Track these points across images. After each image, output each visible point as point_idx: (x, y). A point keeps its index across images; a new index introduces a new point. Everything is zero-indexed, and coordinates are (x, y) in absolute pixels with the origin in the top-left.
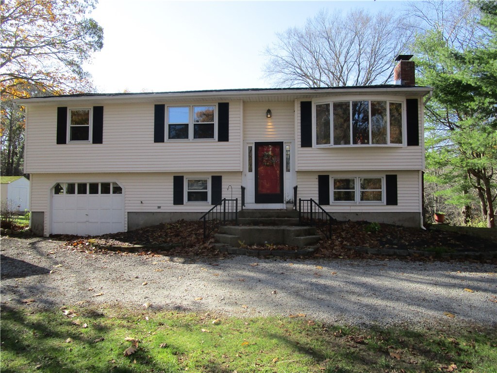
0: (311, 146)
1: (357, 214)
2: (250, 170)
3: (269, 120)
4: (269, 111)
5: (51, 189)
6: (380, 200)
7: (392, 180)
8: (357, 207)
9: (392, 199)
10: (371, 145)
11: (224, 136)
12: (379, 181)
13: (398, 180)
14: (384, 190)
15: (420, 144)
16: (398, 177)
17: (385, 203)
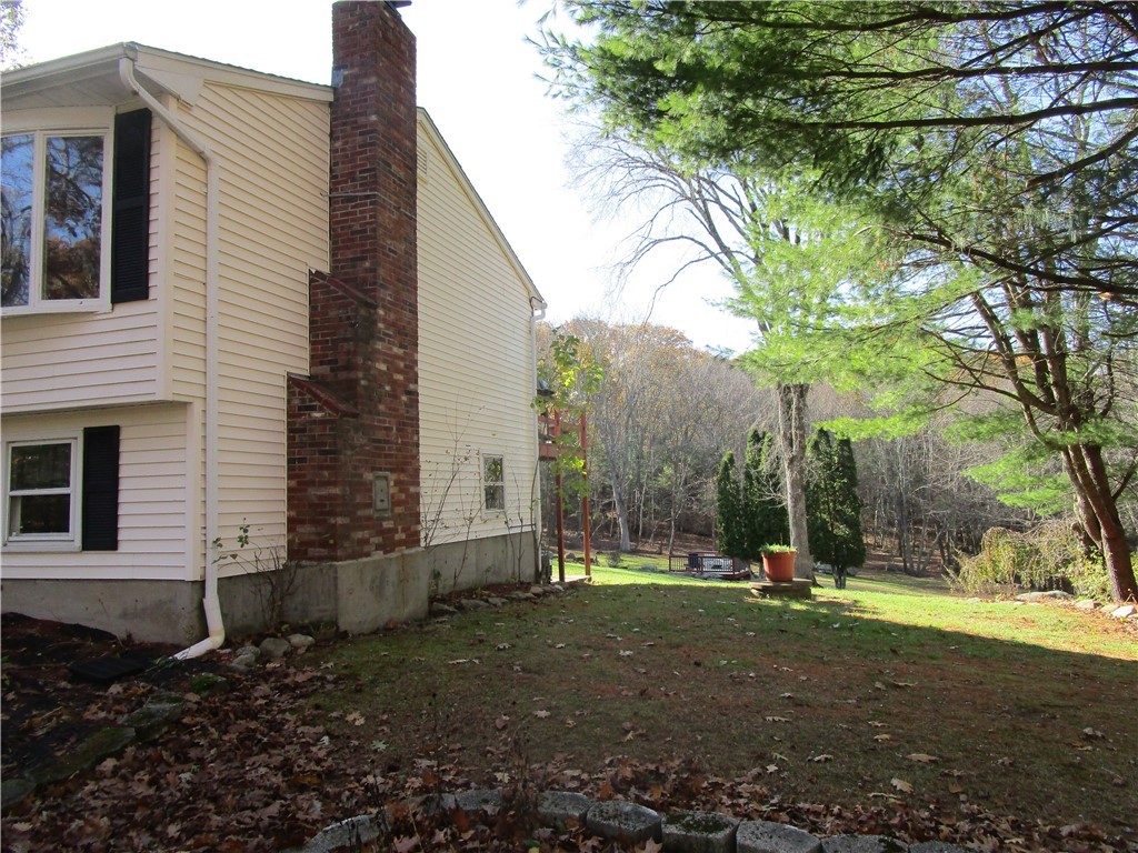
6: (64, 528)
7: (103, 446)
9: (102, 533)
13: (122, 447)
14: (75, 490)
15: (153, 294)
16: (123, 436)
17: (78, 543)
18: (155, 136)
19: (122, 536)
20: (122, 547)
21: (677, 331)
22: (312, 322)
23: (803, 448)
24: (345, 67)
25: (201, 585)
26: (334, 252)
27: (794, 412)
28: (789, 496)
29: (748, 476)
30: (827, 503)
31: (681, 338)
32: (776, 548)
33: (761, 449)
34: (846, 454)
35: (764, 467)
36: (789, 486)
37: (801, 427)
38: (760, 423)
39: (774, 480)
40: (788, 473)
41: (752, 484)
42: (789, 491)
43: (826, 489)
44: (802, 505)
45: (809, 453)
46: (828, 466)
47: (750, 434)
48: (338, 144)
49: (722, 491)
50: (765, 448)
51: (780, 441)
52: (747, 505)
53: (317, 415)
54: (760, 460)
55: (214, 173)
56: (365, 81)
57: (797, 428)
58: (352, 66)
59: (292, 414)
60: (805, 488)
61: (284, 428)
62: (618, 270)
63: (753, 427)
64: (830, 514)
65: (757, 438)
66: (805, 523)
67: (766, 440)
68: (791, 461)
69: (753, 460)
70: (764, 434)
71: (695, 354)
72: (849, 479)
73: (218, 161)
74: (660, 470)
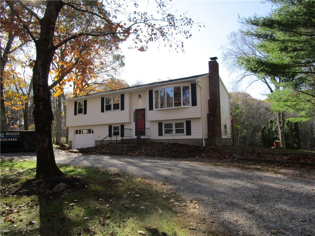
0: (153, 110)
1: (174, 140)
2: (134, 122)
3: (140, 99)
4: (140, 96)
5: (74, 132)
6: (183, 133)
7: (188, 123)
8: (174, 136)
9: (189, 133)
10: (174, 107)
11: (123, 109)
12: (183, 124)
13: (191, 123)
14: (185, 128)
15: (197, 105)
16: (191, 121)
17: (186, 134)
18: (197, 86)
19: (192, 133)
20: (192, 135)
21: (247, 94)
22: (209, 106)
23: (284, 125)
24: (211, 71)
25: (202, 139)
26: (210, 97)
27: (281, 116)
28: (280, 136)
29: (269, 131)
30: (291, 138)
31: (249, 95)
32: (277, 141)
33: (272, 125)
34: (296, 126)
35: (274, 129)
36: (280, 134)
37: (283, 119)
38: (272, 118)
39: (276, 132)
40: (280, 131)
41: (270, 134)
42: (280, 135)
43: (290, 135)
44: (284, 138)
45: (286, 126)
46: (291, 129)
47: (270, 121)
48: (210, 81)
49: (262, 135)
50: (274, 125)
51: (278, 123)
52: (269, 139)
53: (212, 119)
54: (272, 128)
55: (202, 89)
56: (214, 73)
57: (282, 120)
58: (212, 70)
59: (208, 119)
60: (285, 135)
61: (207, 120)
62: (236, 83)
63: (270, 119)
64: (292, 141)
65: (271, 122)
66: (284, 143)
67: (274, 122)
68: (281, 128)
69: (270, 127)
70: (273, 121)
71: (253, 100)
72: (297, 132)
73: (202, 88)
74: (243, 131)
